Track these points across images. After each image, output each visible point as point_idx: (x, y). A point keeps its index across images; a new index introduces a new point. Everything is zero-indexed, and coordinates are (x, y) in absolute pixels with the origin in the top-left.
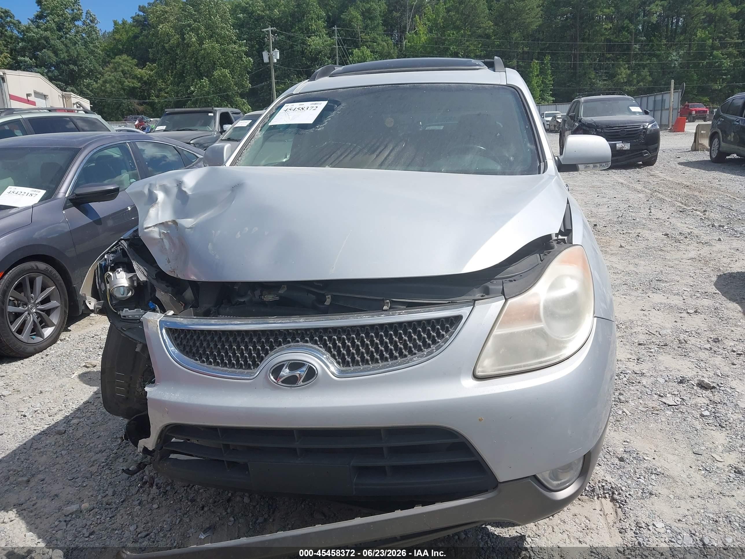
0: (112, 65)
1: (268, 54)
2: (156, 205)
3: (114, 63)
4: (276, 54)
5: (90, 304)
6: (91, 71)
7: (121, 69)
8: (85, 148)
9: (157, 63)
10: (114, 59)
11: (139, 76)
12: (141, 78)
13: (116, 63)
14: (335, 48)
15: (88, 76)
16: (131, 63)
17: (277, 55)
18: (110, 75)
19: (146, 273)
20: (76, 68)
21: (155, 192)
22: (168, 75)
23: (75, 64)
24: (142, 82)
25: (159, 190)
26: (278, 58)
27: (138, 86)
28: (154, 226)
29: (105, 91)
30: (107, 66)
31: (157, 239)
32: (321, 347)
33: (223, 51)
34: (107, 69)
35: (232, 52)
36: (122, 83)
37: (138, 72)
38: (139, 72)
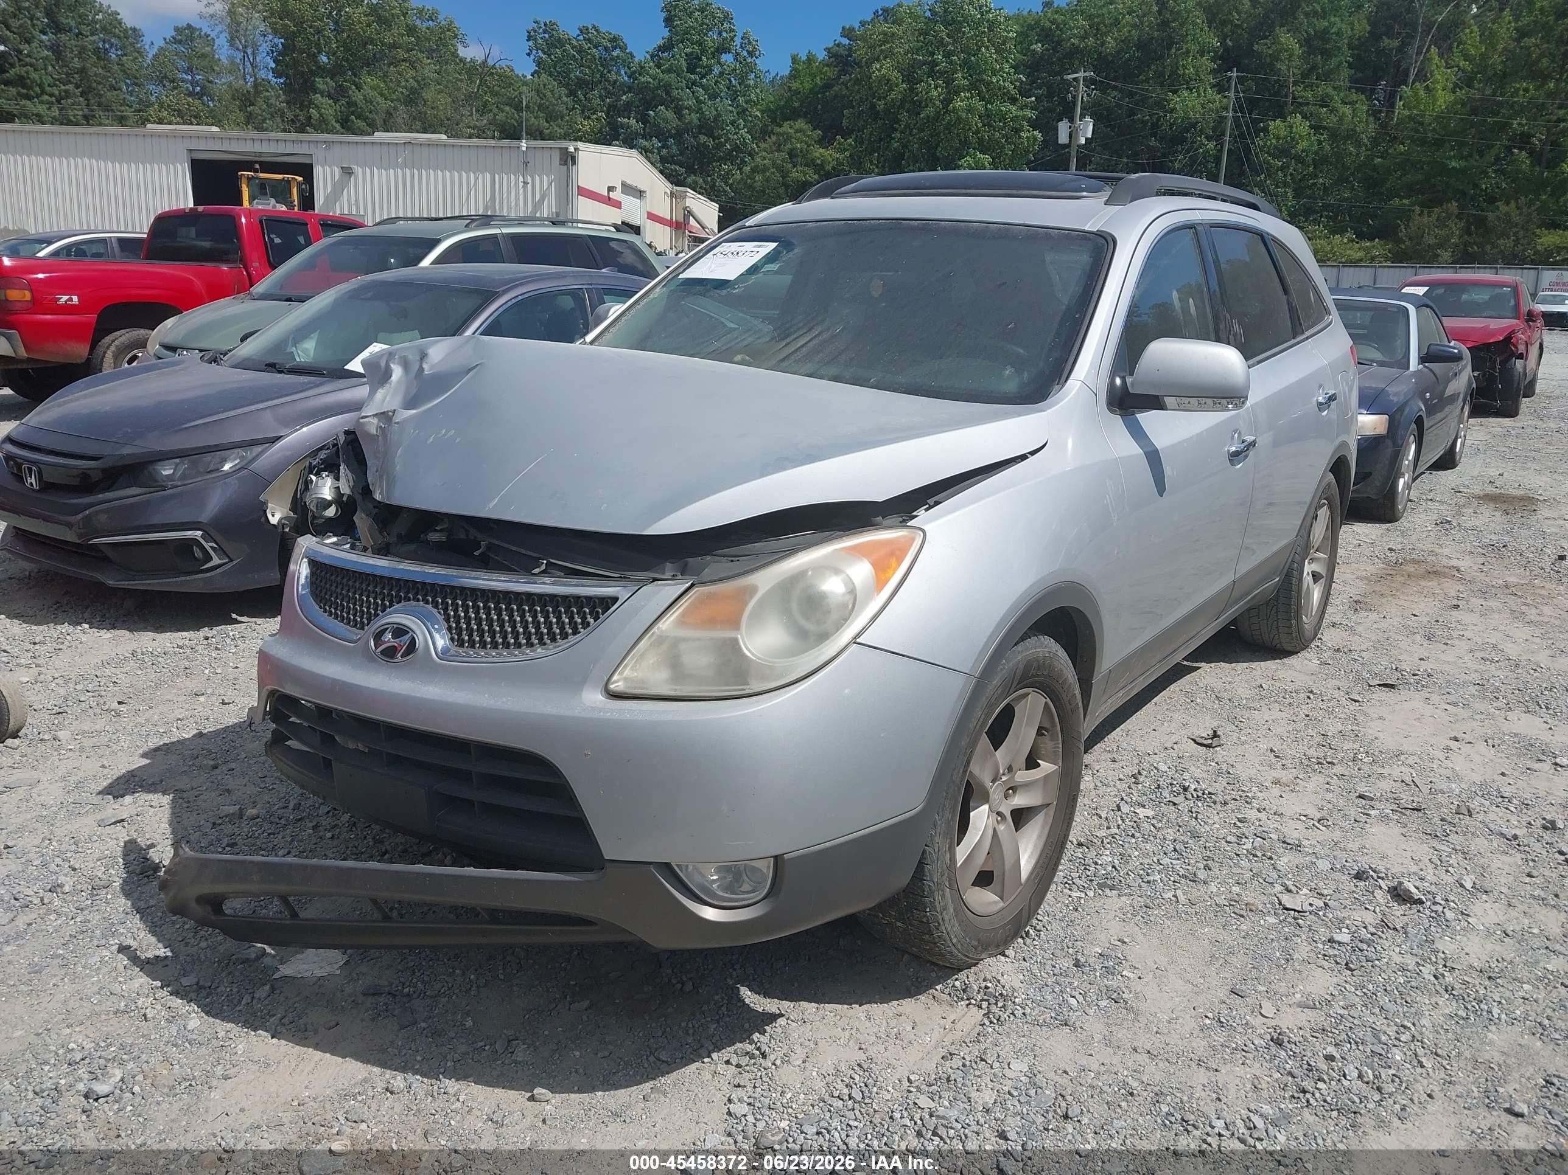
0: (774, 138)
1: (1070, 127)
2: (388, 385)
3: (778, 134)
4: (1086, 127)
5: (273, 516)
6: (736, 148)
7: (789, 146)
8: (505, 292)
9: (854, 136)
10: (781, 126)
11: (819, 162)
12: (822, 166)
13: (782, 134)
14: (1226, 117)
15: (729, 157)
16: (809, 136)
17: (1087, 129)
18: (765, 159)
19: (352, 484)
20: (711, 143)
21: (392, 365)
22: (871, 162)
23: (710, 134)
24: (822, 172)
25: (398, 364)
26: (1089, 135)
27: (812, 180)
28: (374, 415)
29: (751, 187)
30: (765, 140)
31: (374, 435)
32: (440, 613)
33: (987, 116)
34: (763, 145)
35: (1003, 118)
36: (785, 174)
37: (817, 154)
38: (820, 154)
